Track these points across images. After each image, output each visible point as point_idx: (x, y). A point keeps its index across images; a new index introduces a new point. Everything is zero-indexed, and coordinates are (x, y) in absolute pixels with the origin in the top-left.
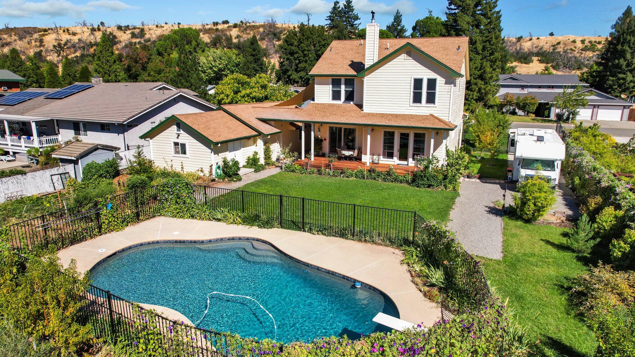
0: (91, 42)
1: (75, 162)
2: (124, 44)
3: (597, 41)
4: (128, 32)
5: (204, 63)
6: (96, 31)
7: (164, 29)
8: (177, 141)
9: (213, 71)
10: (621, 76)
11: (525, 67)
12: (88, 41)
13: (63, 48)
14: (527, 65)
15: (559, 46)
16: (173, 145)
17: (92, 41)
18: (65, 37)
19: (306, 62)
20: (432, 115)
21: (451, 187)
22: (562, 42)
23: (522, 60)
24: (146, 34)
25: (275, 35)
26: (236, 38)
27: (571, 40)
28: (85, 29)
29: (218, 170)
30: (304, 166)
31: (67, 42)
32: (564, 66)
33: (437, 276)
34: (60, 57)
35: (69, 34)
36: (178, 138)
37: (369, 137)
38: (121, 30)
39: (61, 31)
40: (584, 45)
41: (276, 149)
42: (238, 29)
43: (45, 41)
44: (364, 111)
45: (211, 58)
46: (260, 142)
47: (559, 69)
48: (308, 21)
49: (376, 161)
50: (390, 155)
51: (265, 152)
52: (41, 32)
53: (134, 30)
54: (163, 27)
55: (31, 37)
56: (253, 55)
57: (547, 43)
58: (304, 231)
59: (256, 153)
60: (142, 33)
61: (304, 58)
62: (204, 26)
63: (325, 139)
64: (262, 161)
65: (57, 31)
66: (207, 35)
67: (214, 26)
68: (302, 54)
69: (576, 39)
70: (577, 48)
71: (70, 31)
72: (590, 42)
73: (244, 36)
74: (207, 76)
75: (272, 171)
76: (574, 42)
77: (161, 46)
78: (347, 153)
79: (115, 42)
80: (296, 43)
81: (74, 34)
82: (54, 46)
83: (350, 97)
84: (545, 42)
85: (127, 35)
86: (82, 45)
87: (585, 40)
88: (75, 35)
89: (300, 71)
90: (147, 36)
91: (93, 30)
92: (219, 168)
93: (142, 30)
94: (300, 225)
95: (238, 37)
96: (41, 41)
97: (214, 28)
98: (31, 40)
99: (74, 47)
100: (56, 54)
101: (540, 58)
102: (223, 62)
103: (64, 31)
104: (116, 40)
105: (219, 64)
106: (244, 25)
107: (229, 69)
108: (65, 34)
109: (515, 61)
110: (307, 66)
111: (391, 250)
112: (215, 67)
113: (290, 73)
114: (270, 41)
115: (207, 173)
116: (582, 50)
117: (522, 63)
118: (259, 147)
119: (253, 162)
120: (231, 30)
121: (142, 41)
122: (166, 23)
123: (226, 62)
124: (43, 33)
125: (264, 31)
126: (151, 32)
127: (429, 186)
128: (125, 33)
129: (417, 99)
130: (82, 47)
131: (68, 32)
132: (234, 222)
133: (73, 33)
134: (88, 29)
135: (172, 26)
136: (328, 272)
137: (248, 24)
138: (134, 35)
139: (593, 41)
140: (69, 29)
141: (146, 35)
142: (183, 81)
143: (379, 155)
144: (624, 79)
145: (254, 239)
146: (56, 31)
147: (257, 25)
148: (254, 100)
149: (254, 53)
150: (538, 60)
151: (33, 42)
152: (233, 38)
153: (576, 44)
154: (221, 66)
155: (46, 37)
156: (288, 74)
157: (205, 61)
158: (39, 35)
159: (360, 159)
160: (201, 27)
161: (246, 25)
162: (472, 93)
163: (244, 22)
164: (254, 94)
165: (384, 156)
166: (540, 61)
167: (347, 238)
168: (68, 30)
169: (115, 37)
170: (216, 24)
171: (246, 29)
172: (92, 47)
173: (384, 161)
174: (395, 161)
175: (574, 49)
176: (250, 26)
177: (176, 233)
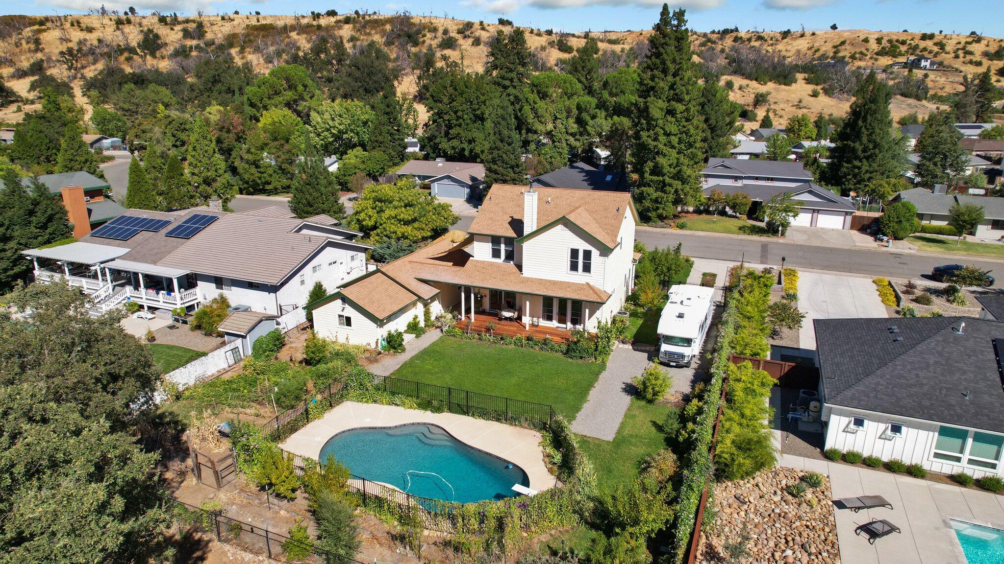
0: (119, 46)
1: (244, 337)
2: (172, 48)
3: (901, 39)
4: (178, 28)
5: (318, 123)
6: (124, 24)
7: (236, 23)
8: (342, 313)
9: (331, 133)
10: (857, 163)
11: (785, 90)
12: (114, 44)
13: (76, 56)
14: (787, 88)
15: (843, 47)
16: (337, 317)
17: (121, 44)
18: (76, 35)
19: (460, 125)
20: (588, 284)
21: (600, 359)
22: (848, 42)
23: (781, 79)
24: (206, 32)
25: (409, 36)
26: (349, 41)
27: (862, 37)
28: (106, 21)
29: (383, 342)
30: (465, 328)
31: (81, 43)
32: (841, 90)
33: (558, 458)
34: (73, 71)
35: (82, 30)
36: (343, 311)
37: (528, 303)
38: (166, 24)
39: (68, 25)
40: (881, 47)
41: (437, 308)
42: (351, 26)
43: (43, 41)
44: (524, 275)
45: (327, 116)
46: (420, 306)
47: (833, 94)
48: (462, 58)
49: (536, 323)
50: (550, 318)
51: (425, 315)
52: (34, 25)
53: (187, 25)
54: (233, 20)
55: (20, 34)
56: (387, 113)
57: (825, 42)
58: (469, 415)
59: (416, 317)
60: (200, 30)
61: (457, 120)
62: (298, 20)
63: (485, 296)
64: (422, 324)
65: (61, 25)
66: (304, 36)
67: (314, 20)
68: (454, 116)
69: (869, 36)
70: (871, 50)
71: (82, 25)
72: (890, 41)
73: (362, 37)
74: (323, 140)
75: (433, 336)
76: (866, 40)
77: (255, 94)
78: (507, 314)
79: (158, 45)
80: (446, 100)
81: (90, 30)
82: (62, 53)
83: (509, 257)
84: (823, 40)
85: (177, 33)
86: (106, 50)
87: (882, 38)
88: (91, 32)
89: (453, 138)
90: (209, 36)
91: (119, 22)
92: (384, 340)
93: (200, 25)
94: (465, 410)
95: (352, 39)
96: (37, 42)
97: (315, 23)
98: (20, 39)
99: (93, 54)
100: (66, 66)
101: (806, 75)
102: (344, 121)
103: (72, 25)
104: (160, 42)
105: (340, 124)
106: (361, 19)
107: (352, 131)
108: (75, 30)
109: (770, 81)
110: (461, 131)
111: (534, 432)
112: (334, 127)
113: (437, 141)
114: (403, 47)
115: (373, 346)
116: (877, 54)
117: (780, 84)
118: (419, 309)
119: (413, 327)
120: (340, 28)
121: (202, 45)
122: (237, 13)
123: (349, 122)
124: (36, 27)
125: (393, 31)
126: (215, 28)
127: (581, 358)
128: (172, 29)
129: (574, 267)
130: (105, 53)
131: (80, 26)
132: (411, 407)
133: (87, 28)
134: (111, 20)
135: (248, 18)
136: (487, 453)
137: (367, 18)
138: (187, 34)
139: (894, 40)
140: (81, 21)
141: (206, 34)
142: (311, 190)
143: (539, 318)
144: (859, 168)
145: (429, 424)
146: (59, 24)
147: (381, 20)
148: (402, 223)
149: (388, 110)
150: (804, 79)
151: (24, 42)
152: (345, 41)
153: (869, 44)
154: (341, 127)
155: (45, 34)
156: (436, 141)
157: (319, 120)
158: (31, 31)
159: (521, 320)
160: (293, 22)
161: (363, 18)
162: (665, 196)
163: (361, 13)
164: (402, 215)
165: (544, 318)
166: (807, 80)
167: (501, 423)
168: (78, 23)
169: (157, 37)
170: (316, 16)
171: (364, 27)
172: (121, 54)
173: (543, 323)
174: (554, 324)
175: (865, 51)
176: (370, 21)
177: (368, 420)
